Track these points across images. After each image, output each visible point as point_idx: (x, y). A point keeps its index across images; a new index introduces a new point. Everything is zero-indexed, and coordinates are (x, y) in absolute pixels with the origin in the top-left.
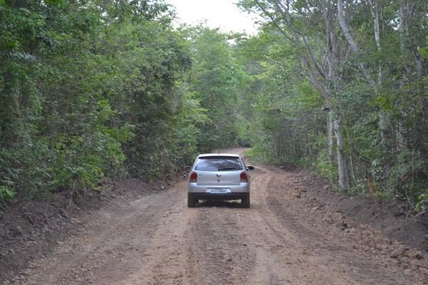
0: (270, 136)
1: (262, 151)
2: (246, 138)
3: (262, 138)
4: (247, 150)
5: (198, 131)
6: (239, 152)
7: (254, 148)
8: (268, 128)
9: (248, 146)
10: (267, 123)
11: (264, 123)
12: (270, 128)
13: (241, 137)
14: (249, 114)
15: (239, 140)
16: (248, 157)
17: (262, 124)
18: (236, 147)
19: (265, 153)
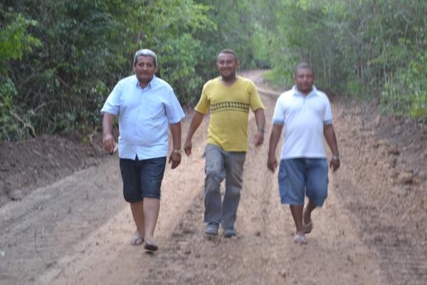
0: (297, 54)
1: (286, 73)
2: (265, 58)
3: (286, 57)
4: (266, 72)
5: (197, 43)
6: (258, 75)
7: (276, 69)
8: (295, 43)
9: (267, 67)
10: (293, 37)
11: (290, 36)
12: (297, 44)
13: (259, 57)
14: (271, 25)
15: (257, 61)
16: (268, 81)
17: (286, 39)
18: (254, 69)
19: (289, 76)
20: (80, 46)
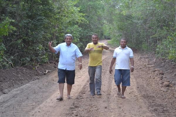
0: (121, 33)
1: (117, 41)
2: (108, 35)
3: (117, 35)
4: (109, 41)
6: (105, 42)
7: (112, 40)
9: (109, 39)
10: (120, 26)
11: (118, 26)
12: (121, 29)
13: (106, 35)
14: (111, 21)
15: (105, 36)
16: (109, 44)
18: (104, 39)
20: (32, 30)
